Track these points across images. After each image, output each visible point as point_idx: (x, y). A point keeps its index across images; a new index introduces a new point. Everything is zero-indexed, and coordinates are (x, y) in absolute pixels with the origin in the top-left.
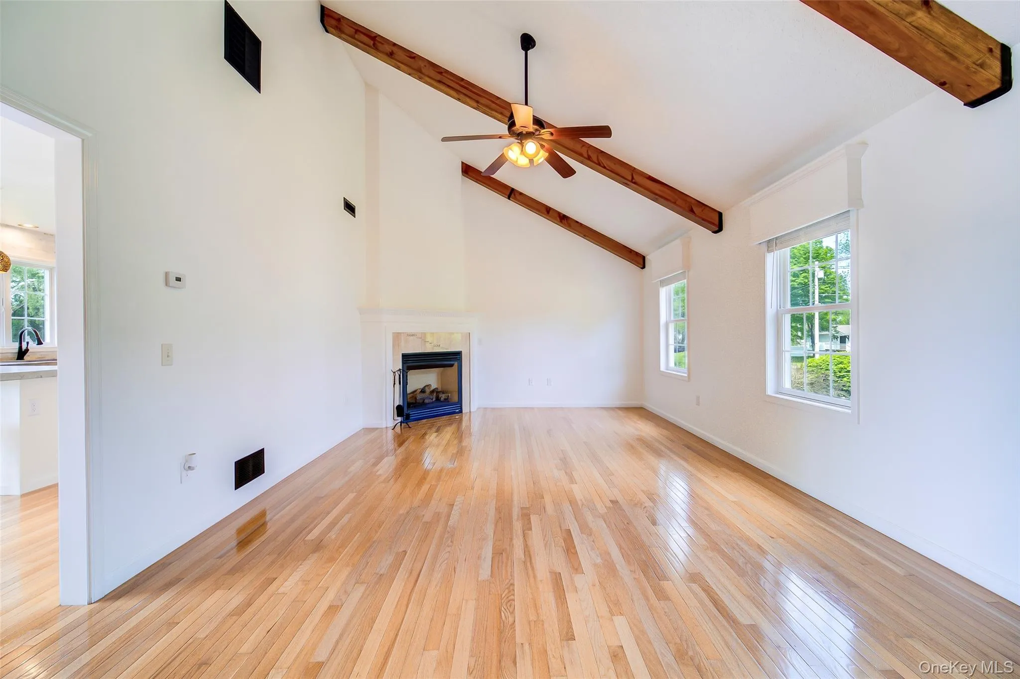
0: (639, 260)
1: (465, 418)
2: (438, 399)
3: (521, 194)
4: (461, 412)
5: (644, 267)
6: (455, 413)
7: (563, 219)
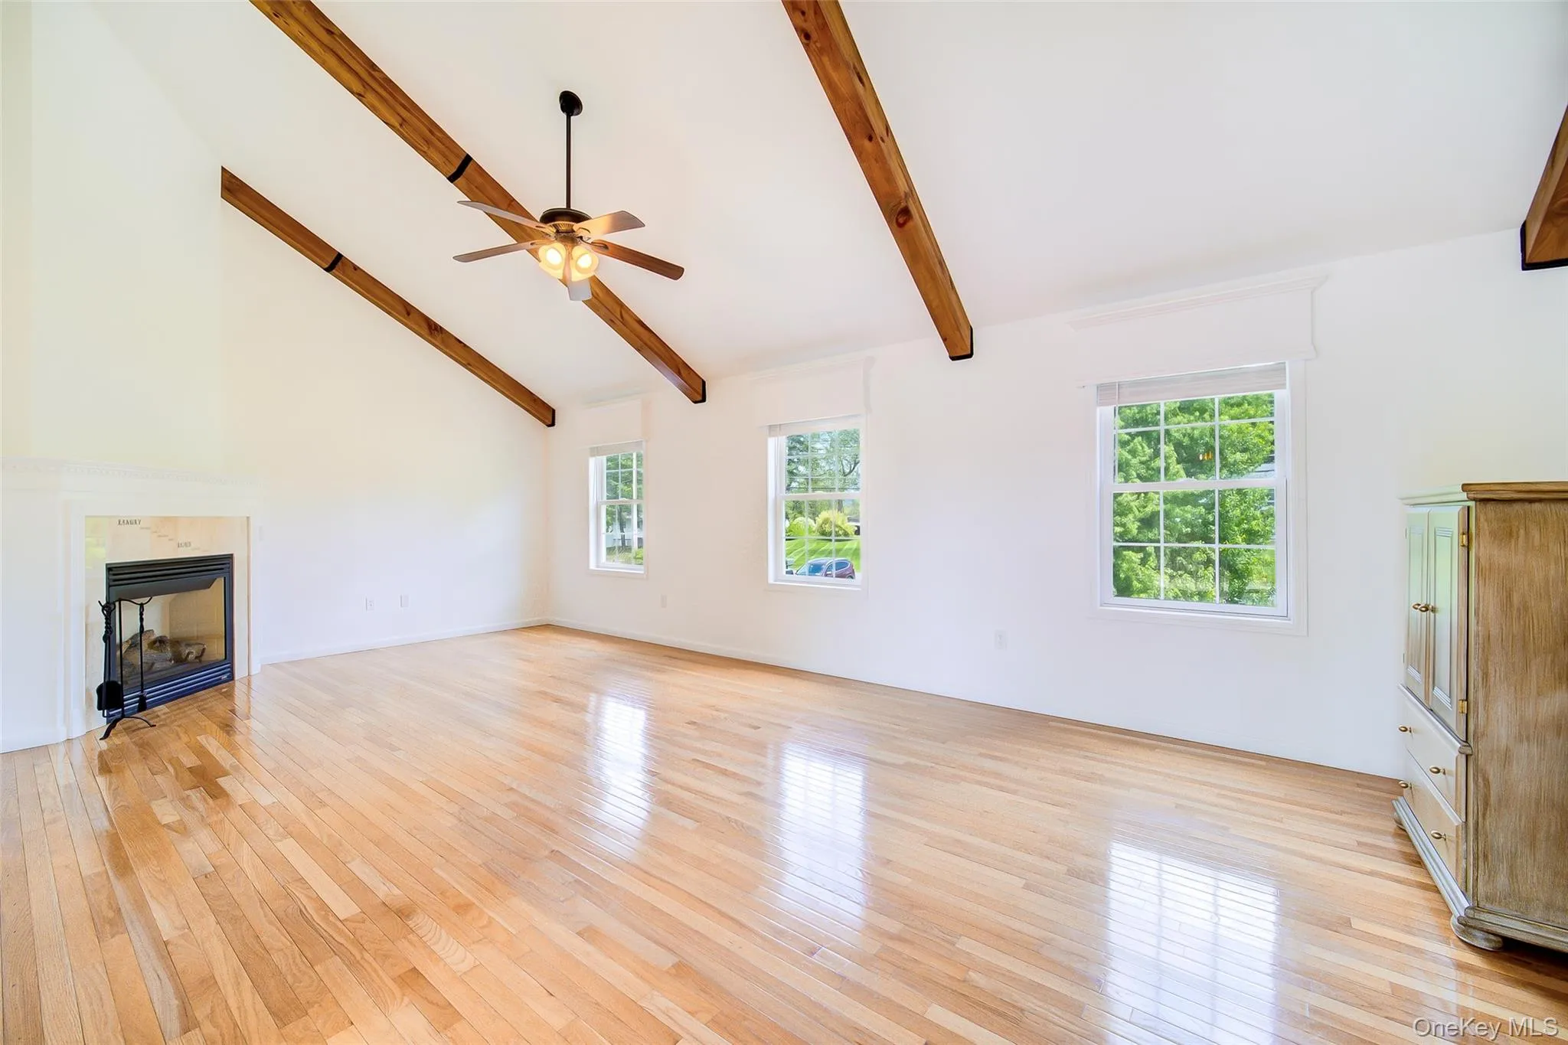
0: (546, 415)
1: (239, 688)
2: (179, 660)
3: (356, 268)
4: (231, 678)
5: (553, 424)
6: (220, 682)
7: (432, 331)
